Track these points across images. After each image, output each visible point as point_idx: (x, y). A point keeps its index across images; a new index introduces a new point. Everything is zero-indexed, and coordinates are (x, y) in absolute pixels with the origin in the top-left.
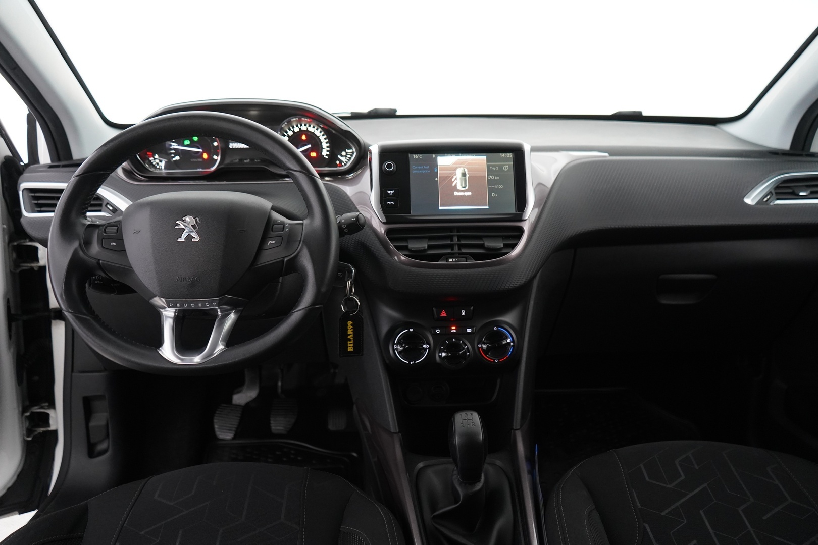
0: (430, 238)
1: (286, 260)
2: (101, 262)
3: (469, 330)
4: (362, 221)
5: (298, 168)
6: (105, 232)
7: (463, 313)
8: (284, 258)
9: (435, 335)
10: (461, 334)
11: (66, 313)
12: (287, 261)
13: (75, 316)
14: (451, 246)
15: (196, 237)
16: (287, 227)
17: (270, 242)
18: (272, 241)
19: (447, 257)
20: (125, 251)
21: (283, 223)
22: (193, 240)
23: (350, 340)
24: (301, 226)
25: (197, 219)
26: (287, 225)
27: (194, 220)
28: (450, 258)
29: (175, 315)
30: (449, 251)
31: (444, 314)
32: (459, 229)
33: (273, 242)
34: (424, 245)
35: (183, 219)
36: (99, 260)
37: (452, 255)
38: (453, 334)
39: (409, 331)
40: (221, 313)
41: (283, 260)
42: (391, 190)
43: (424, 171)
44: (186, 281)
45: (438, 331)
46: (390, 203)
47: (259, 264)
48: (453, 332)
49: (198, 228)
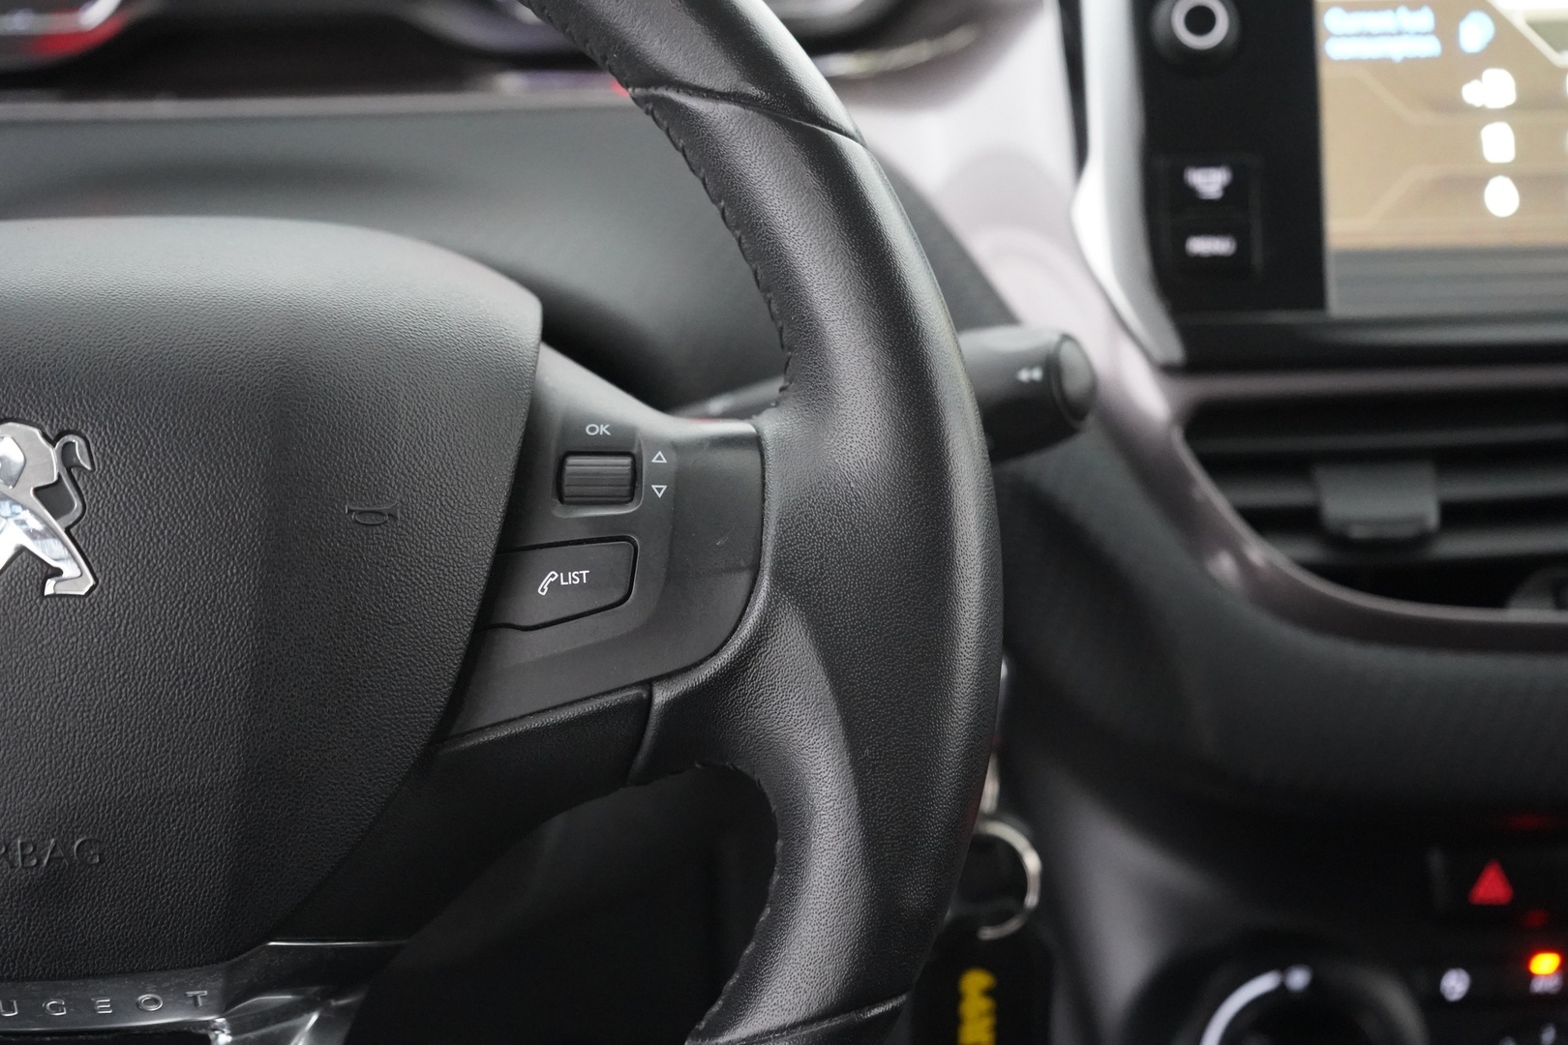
0: (1450, 461)
1: (661, 696)
4: (1074, 385)
5: (725, 77)
8: (648, 684)
9: (1432, 1002)
12: (673, 705)
15: (69, 569)
17: (552, 577)
18: (565, 569)
21: (622, 445)
22: (49, 589)
24: (747, 459)
25: (69, 446)
26: (659, 458)
27: (53, 453)
31: (1492, 887)
38: (1545, 998)
39: (1282, 989)
40: (232, 1034)
41: (639, 696)
42: (1208, 162)
43: (1398, 50)
44: (12, 867)
45: (1455, 984)
46: (1202, 246)
47: (482, 729)
48: (1538, 986)
49: (77, 504)
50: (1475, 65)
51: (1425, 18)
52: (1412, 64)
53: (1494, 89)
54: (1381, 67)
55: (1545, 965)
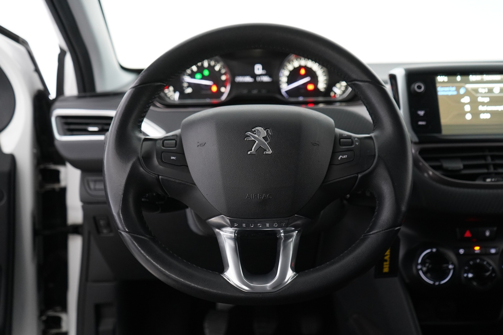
0: (463, 159)
1: (360, 176)
2: (160, 177)
3: (493, 251)
6: (163, 146)
7: (488, 233)
8: (357, 174)
9: (458, 254)
10: (484, 253)
11: (123, 233)
12: (362, 177)
13: (131, 236)
14: (486, 166)
15: (267, 150)
16: (357, 141)
17: (341, 157)
18: (343, 155)
19: (484, 176)
20: (187, 166)
21: (350, 138)
22: (264, 153)
23: (386, 261)
26: (356, 139)
27: (265, 132)
28: (489, 178)
29: (235, 236)
30: (485, 171)
31: (468, 234)
32: (491, 149)
33: (345, 157)
34: (458, 165)
35: (253, 130)
36: (159, 175)
37: (488, 175)
38: (477, 254)
39: (431, 252)
40: (284, 234)
41: (356, 176)
42: (421, 110)
43: (450, 93)
44: (257, 199)
45: (462, 251)
46: (421, 123)
47: (330, 181)
48: (476, 252)
49: (269, 139)
50: (463, 96)
51: (454, 89)
52: (452, 96)
53: (466, 99)
54: (447, 96)
55: (477, 248)
